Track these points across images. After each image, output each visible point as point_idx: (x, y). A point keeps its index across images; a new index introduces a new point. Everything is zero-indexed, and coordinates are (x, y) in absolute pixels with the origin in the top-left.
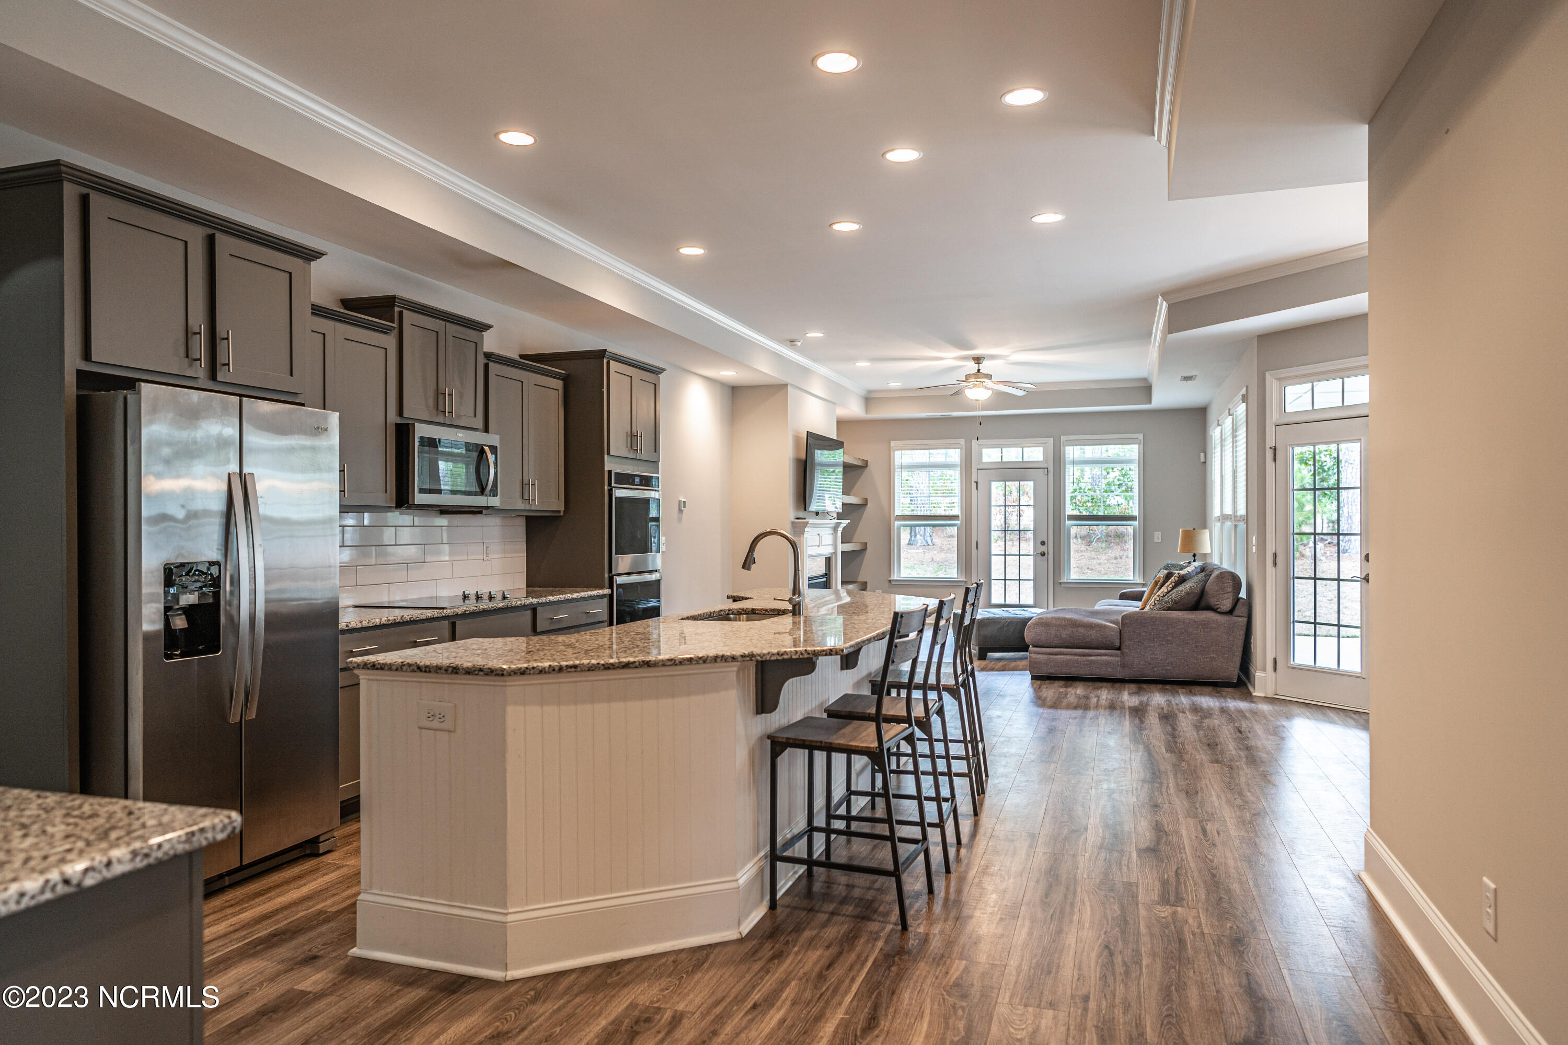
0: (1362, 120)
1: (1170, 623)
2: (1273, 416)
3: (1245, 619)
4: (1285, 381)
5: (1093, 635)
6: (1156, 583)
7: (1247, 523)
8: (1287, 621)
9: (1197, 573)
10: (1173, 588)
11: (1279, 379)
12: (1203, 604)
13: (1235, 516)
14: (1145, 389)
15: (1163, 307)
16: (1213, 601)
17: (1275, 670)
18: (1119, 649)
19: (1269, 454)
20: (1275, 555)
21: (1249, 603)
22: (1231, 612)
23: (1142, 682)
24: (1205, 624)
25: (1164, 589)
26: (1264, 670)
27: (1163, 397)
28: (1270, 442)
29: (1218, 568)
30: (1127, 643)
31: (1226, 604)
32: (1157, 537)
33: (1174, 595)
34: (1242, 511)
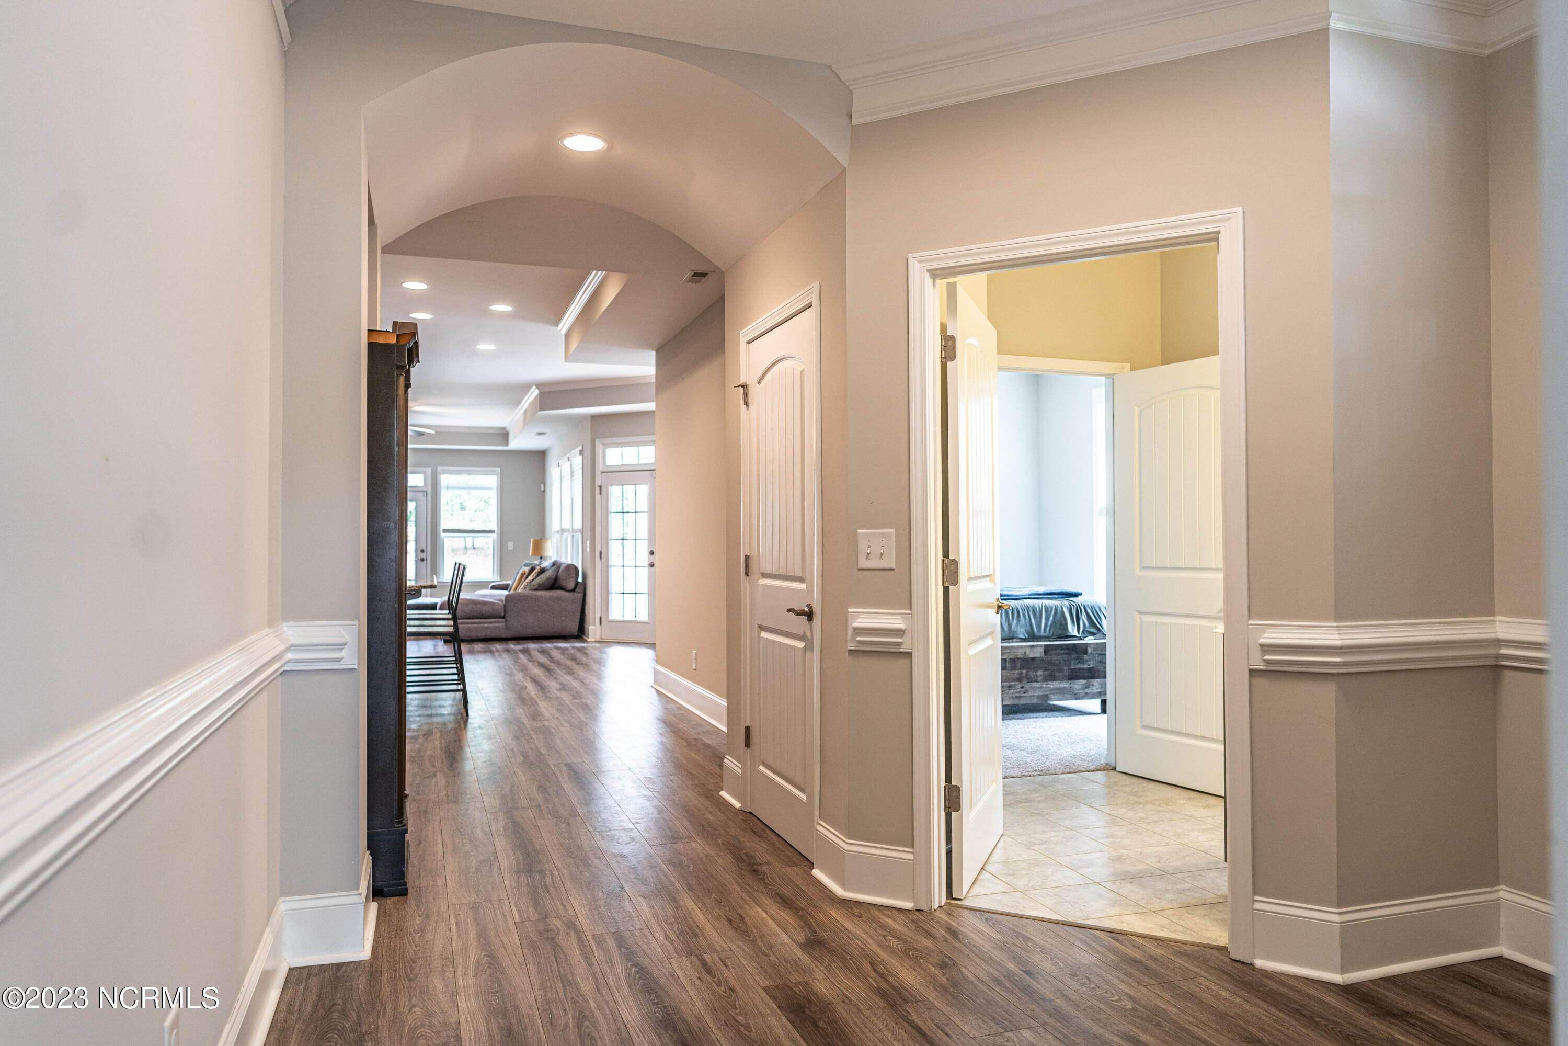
0: (650, 347)
1: (537, 599)
2: (599, 467)
3: (582, 594)
4: (606, 445)
5: (486, 609)
6: (523, 575)
7: (582, 533)
8: (606, 593)
9: (551, 567)
10: (537, 576)
11: (604, 444)
12: (557, 585)
13: (573, 529)
14: (504, 435)
15: (534, 392)
16: (563, 583)
17: (601, 623)
18: (504, 617)
19: (597, 490)
20: (601, 553)
21: (584, 584)
22: (573, 590)
23: (518, 639)
24: (559, 599)
25: (530, 578)
26: (594, 624)
27: (516, 443)
28: (598, 483)
29: (564, 563)
30: (509, 613)
31: (571, 585)
32: (510, 546)
33: (538, 580)
34: (578, 525)
